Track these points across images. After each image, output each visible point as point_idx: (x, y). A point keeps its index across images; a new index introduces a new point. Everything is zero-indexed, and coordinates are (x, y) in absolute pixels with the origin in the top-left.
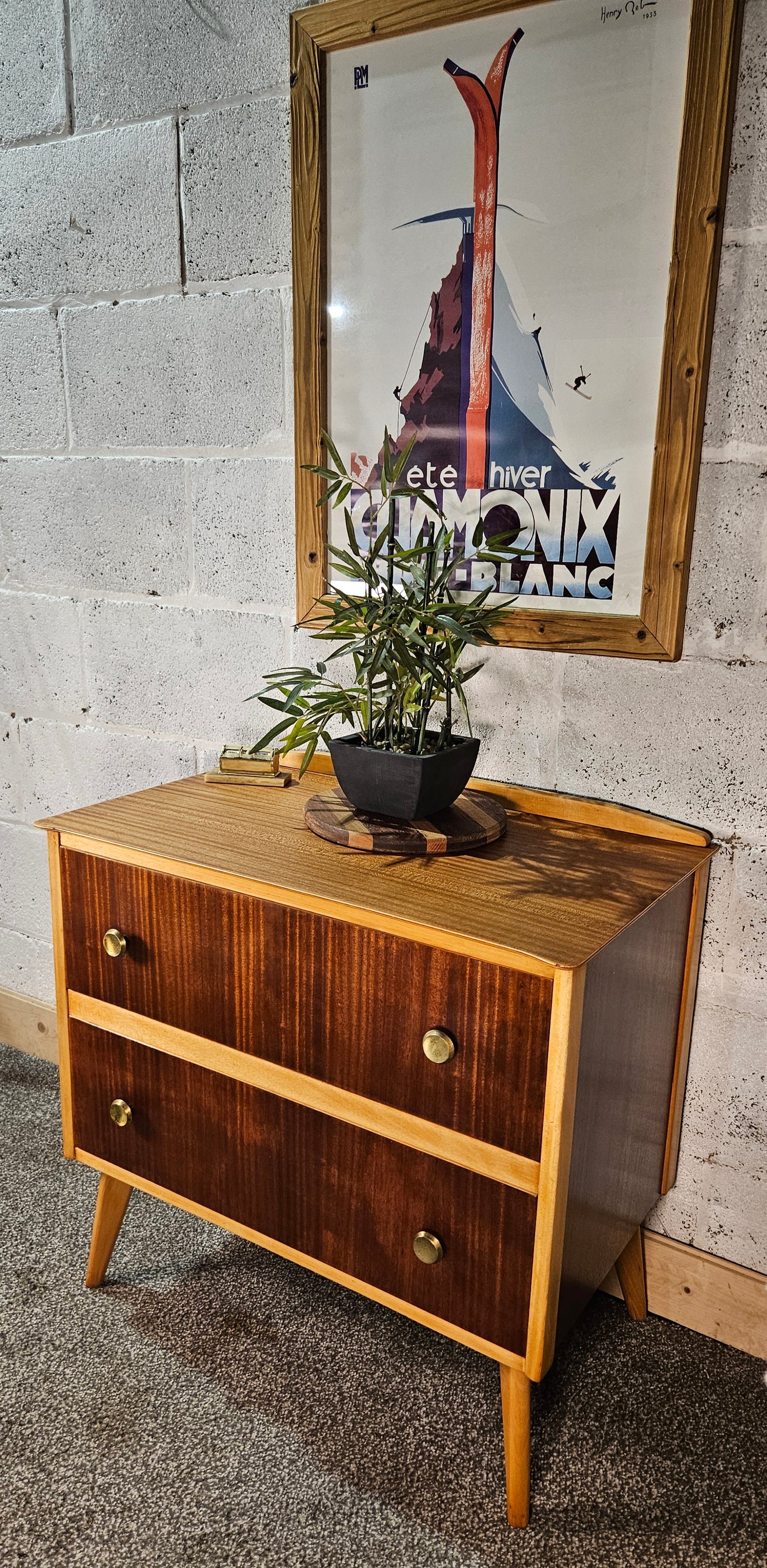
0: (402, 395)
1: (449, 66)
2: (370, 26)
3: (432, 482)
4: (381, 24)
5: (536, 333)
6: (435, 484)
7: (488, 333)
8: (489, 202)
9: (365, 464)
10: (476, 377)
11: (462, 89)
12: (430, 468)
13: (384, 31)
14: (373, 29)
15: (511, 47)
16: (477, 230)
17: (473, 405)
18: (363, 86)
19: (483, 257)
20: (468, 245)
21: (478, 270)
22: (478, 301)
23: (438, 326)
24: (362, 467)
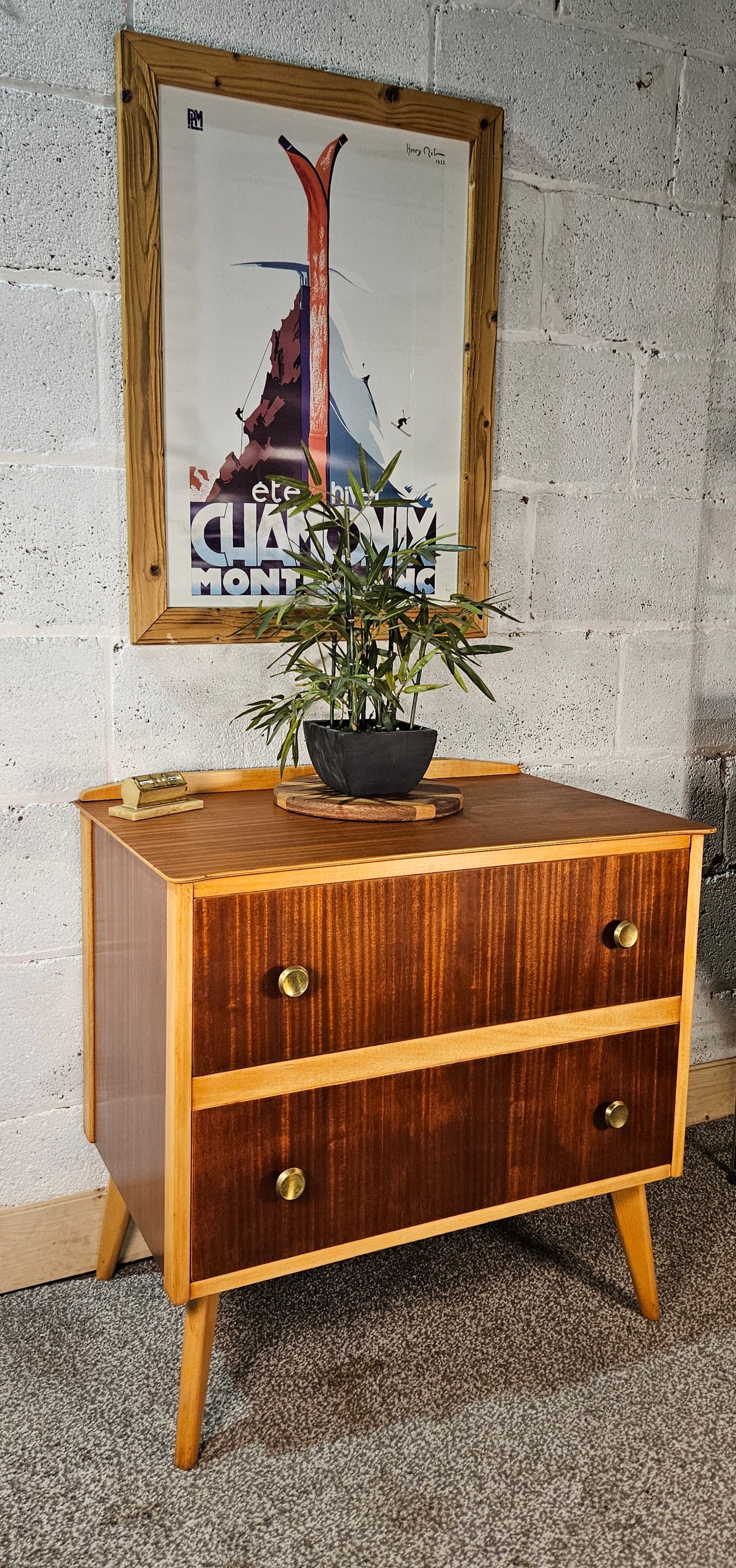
0: (246, 416)
1: (283, 142)
2: (213, 79)
3: (277, 498)
4: (223, 81)
5: (366, 379)
6: (280, 500)
7: (325, 373)
8: (322, 264)
9: (206, 478)
10: (316, 408)
11: (296, 165)
12: (275, 485)
13: (224, 88)
14: (217, 83)
15: (338, 148)
16: (313, 284)
17: (314, 432)
18: (198, 129)
19: (318, 308)
20: (305, 293)
21: (314, 318)
22: (315, 345)
23: (279, 360)
24: (202, 480)
